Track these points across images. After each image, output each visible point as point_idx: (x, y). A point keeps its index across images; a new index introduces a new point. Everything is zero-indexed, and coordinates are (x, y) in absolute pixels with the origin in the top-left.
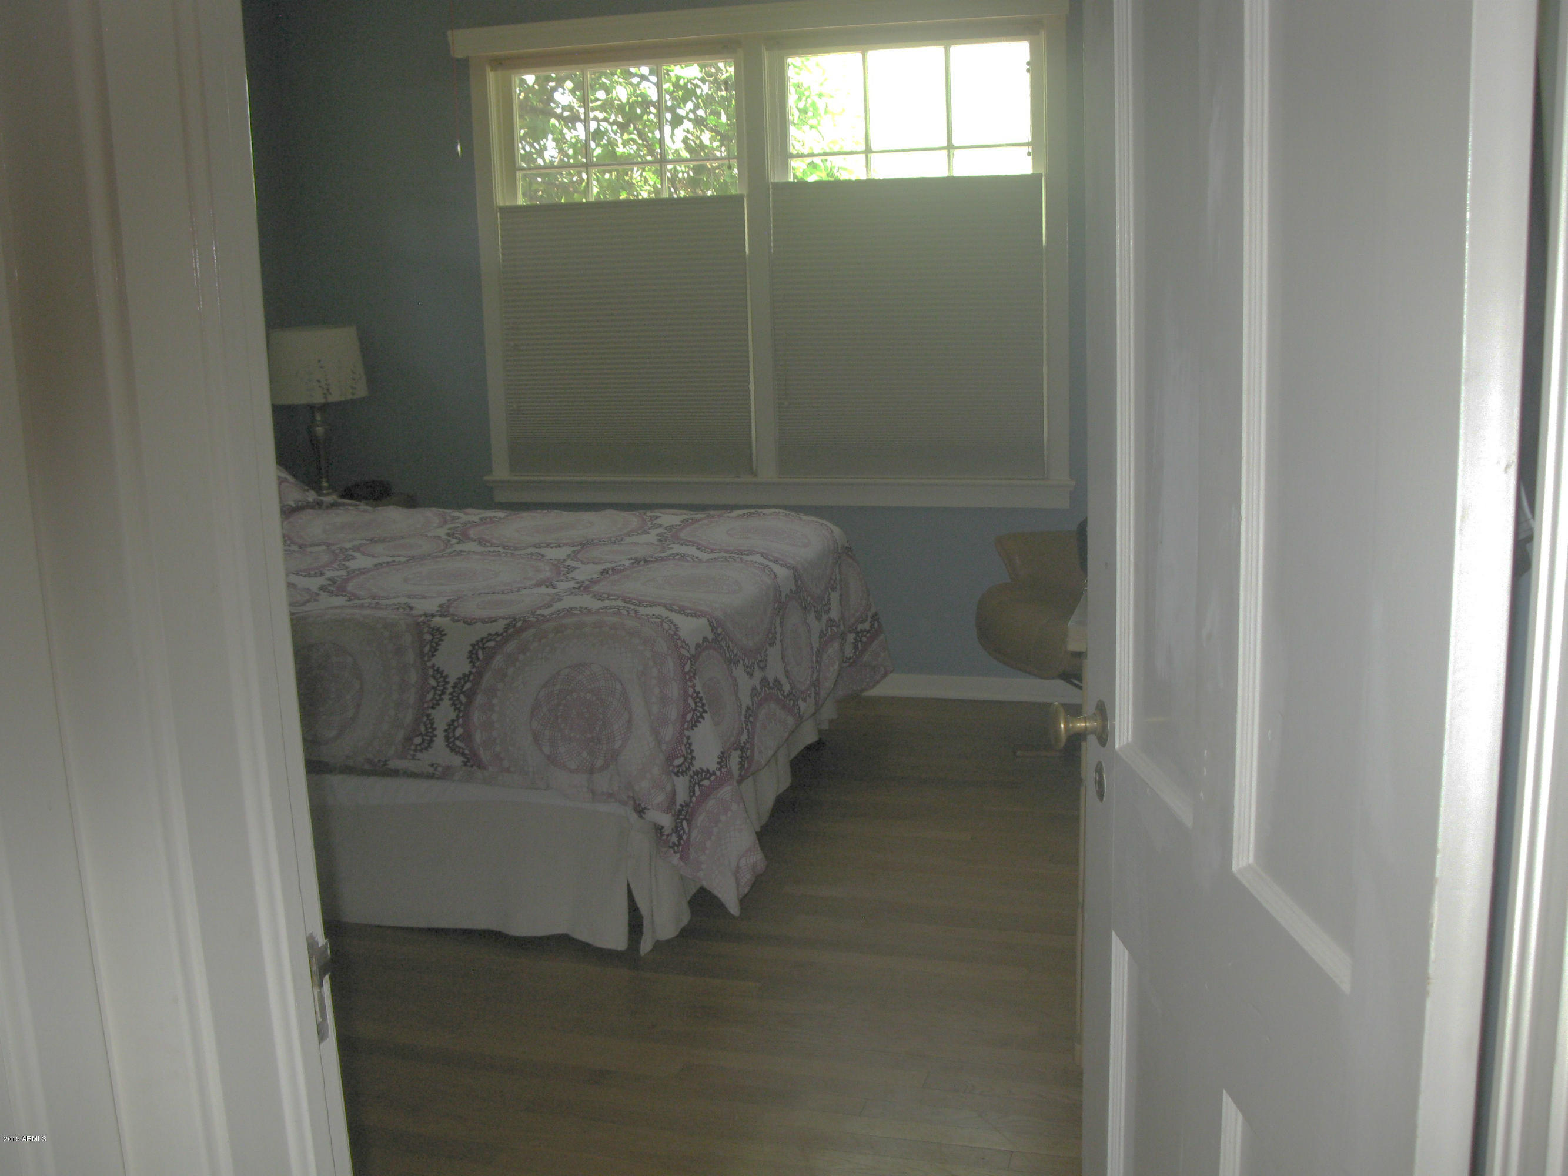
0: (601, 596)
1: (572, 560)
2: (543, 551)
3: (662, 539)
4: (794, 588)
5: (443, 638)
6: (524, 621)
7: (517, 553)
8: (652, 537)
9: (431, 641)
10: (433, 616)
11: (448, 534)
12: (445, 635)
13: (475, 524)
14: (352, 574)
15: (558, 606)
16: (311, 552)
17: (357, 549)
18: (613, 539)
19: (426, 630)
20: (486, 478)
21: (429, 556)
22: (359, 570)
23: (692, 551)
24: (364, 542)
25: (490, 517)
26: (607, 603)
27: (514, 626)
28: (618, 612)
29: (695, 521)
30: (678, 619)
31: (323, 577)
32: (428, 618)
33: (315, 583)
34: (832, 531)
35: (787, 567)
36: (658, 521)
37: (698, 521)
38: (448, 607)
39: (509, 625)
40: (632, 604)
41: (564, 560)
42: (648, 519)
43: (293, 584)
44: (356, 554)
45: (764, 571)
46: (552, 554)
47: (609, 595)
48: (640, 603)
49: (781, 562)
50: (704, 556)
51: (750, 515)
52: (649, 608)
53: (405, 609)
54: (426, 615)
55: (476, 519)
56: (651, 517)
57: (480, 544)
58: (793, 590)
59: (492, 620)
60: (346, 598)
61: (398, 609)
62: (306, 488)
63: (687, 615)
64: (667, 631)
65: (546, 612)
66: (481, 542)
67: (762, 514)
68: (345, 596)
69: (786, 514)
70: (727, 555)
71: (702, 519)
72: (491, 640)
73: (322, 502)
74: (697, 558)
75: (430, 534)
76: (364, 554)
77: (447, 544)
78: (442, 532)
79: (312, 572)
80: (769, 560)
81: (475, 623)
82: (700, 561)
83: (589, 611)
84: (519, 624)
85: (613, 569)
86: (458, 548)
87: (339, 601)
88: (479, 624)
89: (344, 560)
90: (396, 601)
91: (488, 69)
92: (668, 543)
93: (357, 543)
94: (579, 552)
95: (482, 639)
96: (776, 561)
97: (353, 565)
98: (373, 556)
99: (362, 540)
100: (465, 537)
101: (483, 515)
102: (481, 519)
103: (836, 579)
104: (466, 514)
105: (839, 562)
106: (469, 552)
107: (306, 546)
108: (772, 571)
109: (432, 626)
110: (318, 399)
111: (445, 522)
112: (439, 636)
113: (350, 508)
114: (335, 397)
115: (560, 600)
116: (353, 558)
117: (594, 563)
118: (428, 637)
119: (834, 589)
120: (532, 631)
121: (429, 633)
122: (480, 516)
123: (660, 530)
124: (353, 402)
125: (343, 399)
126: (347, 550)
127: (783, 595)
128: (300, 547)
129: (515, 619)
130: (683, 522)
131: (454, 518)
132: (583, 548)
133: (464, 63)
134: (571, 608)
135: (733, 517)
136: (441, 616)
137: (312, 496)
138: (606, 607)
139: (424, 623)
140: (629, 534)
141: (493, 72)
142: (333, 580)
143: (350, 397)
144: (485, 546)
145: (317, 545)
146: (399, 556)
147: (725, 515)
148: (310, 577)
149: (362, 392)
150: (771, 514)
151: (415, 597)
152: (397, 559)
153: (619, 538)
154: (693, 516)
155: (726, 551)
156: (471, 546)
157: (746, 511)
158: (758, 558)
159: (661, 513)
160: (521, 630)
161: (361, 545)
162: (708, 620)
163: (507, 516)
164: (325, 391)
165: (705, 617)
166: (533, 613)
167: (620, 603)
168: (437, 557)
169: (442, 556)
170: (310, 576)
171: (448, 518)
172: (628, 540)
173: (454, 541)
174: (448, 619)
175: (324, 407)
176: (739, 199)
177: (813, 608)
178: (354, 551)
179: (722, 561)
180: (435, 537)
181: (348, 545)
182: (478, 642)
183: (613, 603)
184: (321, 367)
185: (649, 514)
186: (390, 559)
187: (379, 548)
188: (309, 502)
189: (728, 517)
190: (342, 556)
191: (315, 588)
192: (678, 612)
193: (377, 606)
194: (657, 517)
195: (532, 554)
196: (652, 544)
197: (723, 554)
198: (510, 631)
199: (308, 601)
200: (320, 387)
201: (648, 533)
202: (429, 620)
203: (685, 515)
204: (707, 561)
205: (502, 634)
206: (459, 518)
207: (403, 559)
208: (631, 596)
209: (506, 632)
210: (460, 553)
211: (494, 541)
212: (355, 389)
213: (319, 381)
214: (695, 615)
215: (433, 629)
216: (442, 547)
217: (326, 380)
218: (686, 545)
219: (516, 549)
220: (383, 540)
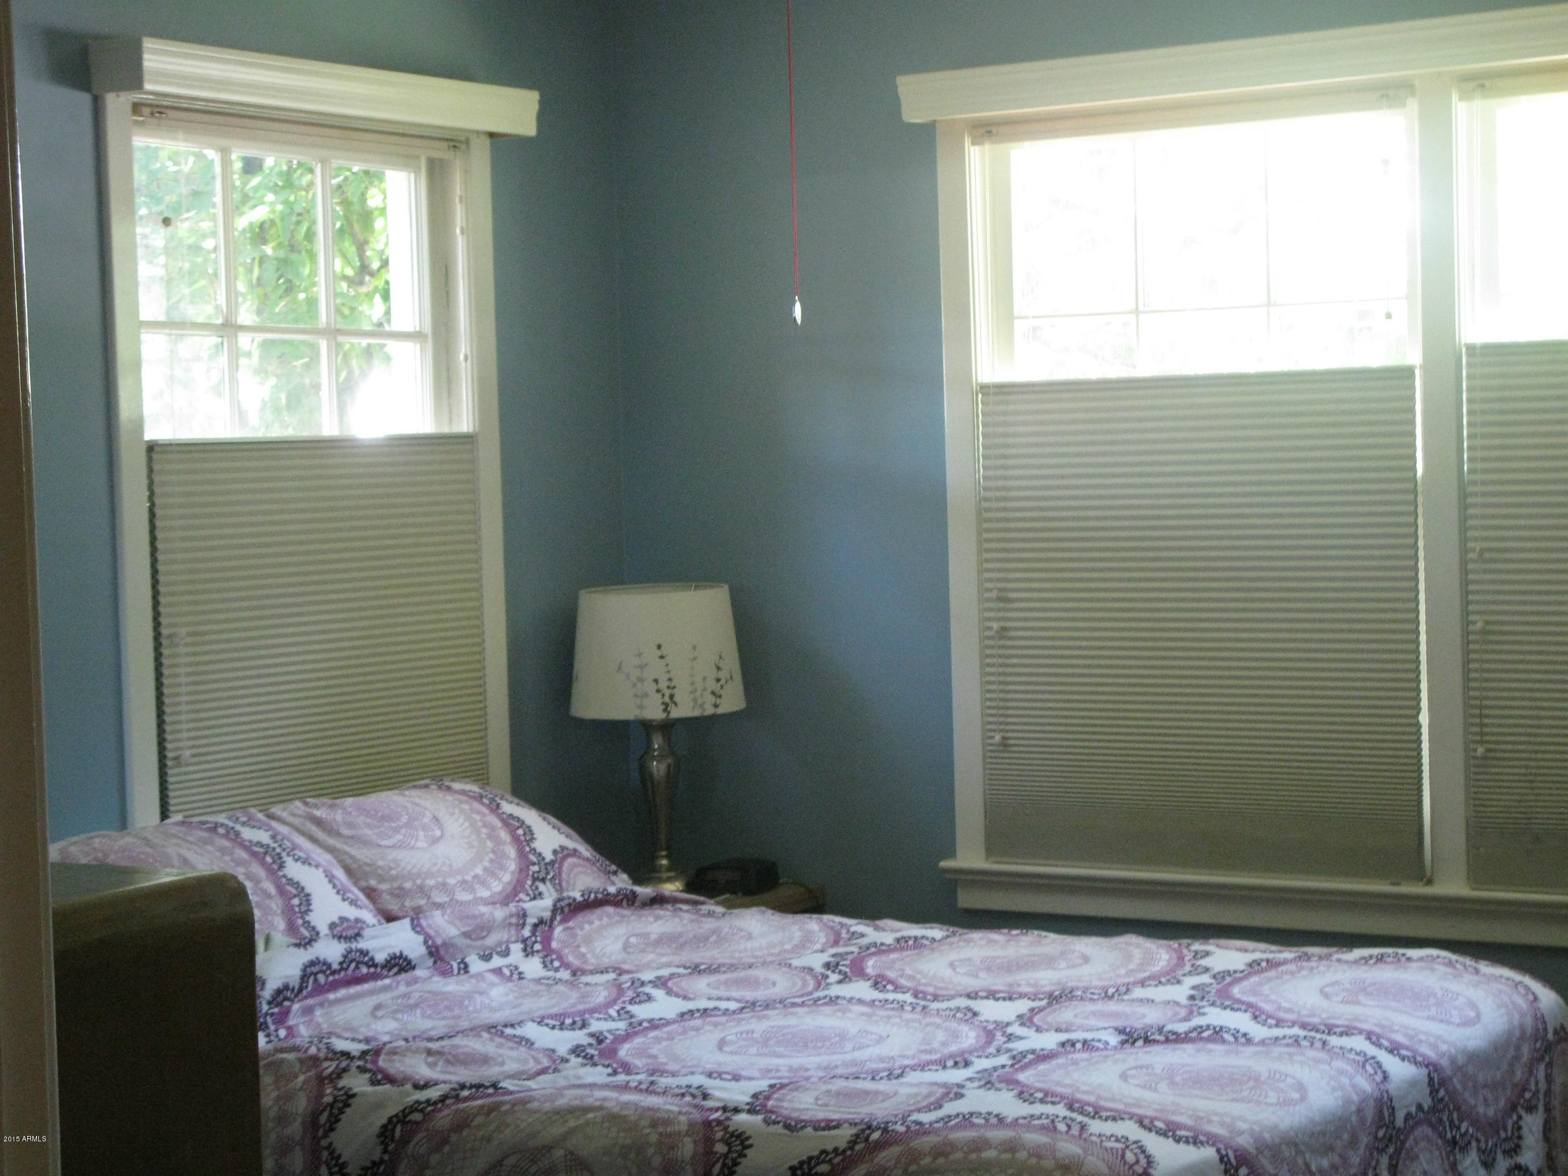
0: (1031, 1095)
1: (1022, 1024)
2: (977, 1005)
3: (1199, 995)
4: (1427, 1103)
5: (746, 1151)
6: (885, 1130)
7: (935, 1005)
8: (1180, 993)
9: (726, 1156)
10: (736, 1110)
11: (827, 966)
12: (751, 1146)
13: (881, 949)
14: (636, 1029)
15: (951, 1108)
16: (587, 984)
17: (661, 983)
18: (1111, 991)
19: (719, 1135)
20: (944, 864)
21: (781, 1002)
22: (651, 1021)
23: (1241, 1021)
24: (681, 971)
25: (916, 938)
26: (1038, 1109)
27: (867, 1139)
28: (1051, 1128)
29: (1272, 964)
30: (1156, 1145)
31: (585, 1031)
32: (728, 1114)
33: (563, 1041)
34: (1536, 999)
35: (1416, 1063)
36: (1204, 962)
37: (1279, 964)
38: (768, 1098)
39: (857, 1136)
40: (1082, 1113)
41: (1008, 1024)
42: (1188, 956)
43: (528, 1040)
44: (658, 993)
45: (1364, 1067)
46: (991, 1011)
47: (1046, 1094)
48: (1096, 1113)
49: (1404, 1052)
50: (1258, 1031)
51: (1380, 959)
52: (1109, 1122)
53: (694, 1096)
54: (725, 1109)
55: (888, 938)
56: (1196, 953)
57: (875, 985)
58: (1426, 1107)
59: (830, 1125)
60: (609, 1070)
61: (683, 1095)
62: (614, 868)
63: (1178, 1140)
64: (1131, 1166)
65: (926, 1118)
66: (879, 982)
67: (1403, 959)
68: (607, 1066)
69: (1450, 961)
70: (1302, 1033)
71: (1285, 962)
72: (824, 1161)
73: (634, 894)
74: (1245, 1035)
75: (796, 963)
76: (670, 992)
77: (821, 981)
78: (817, 961)
79: (568, 1021)
80: (1379, 1046)
81: (803, 1128)
82: (1249, 1041)
83: (1000, 1119)
84: (876, 1135)
85: (1085, 1042)
86: (835, 990)
87: (597, 1074)
88: (809, 1130)
89: (632, 1001)
90: (683, 1081)
91: (967, 141)
92: (1204, 1003)
93: (665, 972)
94: (1041, 1010)
95: (810, 1159)
96: (1394, 1049)
97: (642, 1012)
98: (685, 998)
99: (678, 967)
100: (858, 971)
101: (905, 933)
102: (898, 940)
103: (1538, 1091)
104: (877, 928)
105: (1547, 1059)
106: (850, 1000)
107: (584, 972)
108: (1380, 1067)
109: (731, 1129)
110: (654, 712)
111: (836, 943)
112: (739, 1148)
113: (685, 907)
114: (683, 710)
115: (959, 1096)
116: (649, 998)
117: (1057, 1030)
118: (720, 1148)
119: (1531, 1109)
120: (896, 1150)
121: (722, 1140)
122: (898, 935)
123: (1205, 979)
124: (714, 717)
125: (696, 713)
126: (643, 984)
127: (1400, 1116)
128: (574, 974)
129: (869, 1127)
130: (1250, 965)
131: (854, 935)
132: (1050, 1004)
133: (928, 131)
134: (971, 1114)
135: (1347, 962)
136: (749, 1112)
137: (621, 882)
138: (1032, 1116)
139: (719, 1122)
140: (1142, 983)
141: (977, 148)
142: (599, 1038)
143: (709, 711)
144: (883, 989)
145: (602, 972)
146: (728, 999)
147: (1336, 957)
148: (561, 1029)
149: (733, 700)
150: (1421, 959)
151: (720, 1075)
152: (723, 1005)
153: (1123, 989)
154: (1270, 956)
155: (1304, 1026)
156: (861, 989)
157: (1376, 951)
158: (1359, 1043)
159: (1218, 946)
160: (880, 1145)
161: (672, 976)
162: (1218, 1151)
163: (947, 937)
164: (667, 699)
165: (1213, 1145)
166: (904, 1119)
167: (1061, 1110)
168: (794, 1005)
169: (803, 1004)
170: (562, 1027)
171: (844, 935)
172: (1138, 992)
173: (834, 977)
174: (760, 1117)
175: (667, 727)
176: (1408, 373)
177: (1474, 1144)
178: (656, 986)
179: (1288, 1045)
180: (804, 968)
181: (647, 976)
182: (802, 1163)
183: (1049, 1109)
184: (662, 657)
185: (1197, 946)
186: (711, 1004)
187: (701, 984)
188: (608, 894)
189: (1339, 960)
190: (630, 994)
191: (562, 1050)
192: (1164, 1134)
193: (650, 1089)
194: (1207, 954)
195: (958, 1009)
196: (1177, 1003)
197: (1296, 1031)
198: (858, 1147)
199: (543, 1071)
200: (658, 691)
201: (1179, 982)
202: (727, 1119)
203: (1260, 951)
204: (1263, 1042)
205: (844, 1151)
206: (862, 935)
207: (733, 1006)
208: (1086, 1098)
209: (851, 1148)
210: (833, 1001)
211: (903, 982)
212: (720, 697)
213: (656, 681)
214: (1195, 1141)
215: (732, 1135)
216: (811, 986)
217: (670, 680)
218: (1232, 1009)
219: (936, 998)
220: (713, 969)
